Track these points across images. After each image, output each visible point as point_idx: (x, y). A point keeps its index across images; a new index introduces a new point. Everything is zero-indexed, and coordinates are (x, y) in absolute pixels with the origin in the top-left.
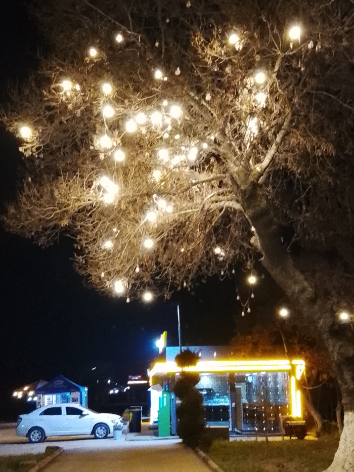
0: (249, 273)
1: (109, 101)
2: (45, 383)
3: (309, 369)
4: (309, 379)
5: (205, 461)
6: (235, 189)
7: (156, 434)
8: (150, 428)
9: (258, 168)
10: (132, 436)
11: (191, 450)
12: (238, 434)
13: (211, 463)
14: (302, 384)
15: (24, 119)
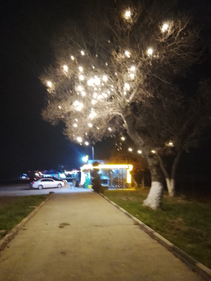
0: (121, 136)
1: (82, 74)
2: (47, 171)
3: (134, 168)
4: (134, 171)
5: (103, 196)
6: (120, 108)
7: (84, 188)
8: (82, 186)
9: (128, 101)
10: (76, 188)
11: (97, 193)
12: (110, 188)
13: (105, 197)
14: (131, 172)
15: (49, 79)
